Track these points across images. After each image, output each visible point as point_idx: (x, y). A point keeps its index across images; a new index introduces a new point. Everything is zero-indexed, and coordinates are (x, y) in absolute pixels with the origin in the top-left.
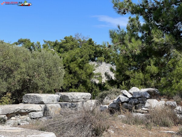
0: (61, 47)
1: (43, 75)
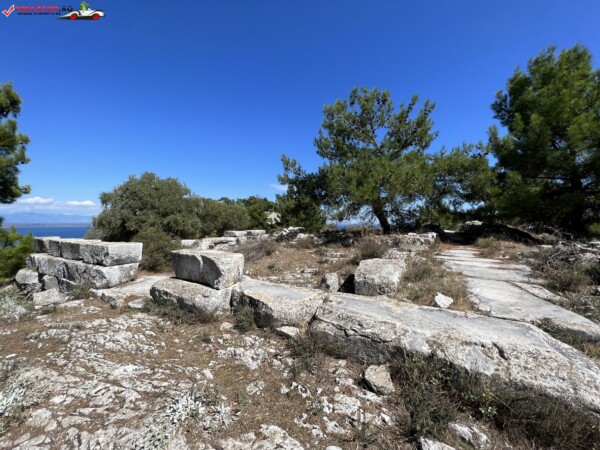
0: (247, 203)
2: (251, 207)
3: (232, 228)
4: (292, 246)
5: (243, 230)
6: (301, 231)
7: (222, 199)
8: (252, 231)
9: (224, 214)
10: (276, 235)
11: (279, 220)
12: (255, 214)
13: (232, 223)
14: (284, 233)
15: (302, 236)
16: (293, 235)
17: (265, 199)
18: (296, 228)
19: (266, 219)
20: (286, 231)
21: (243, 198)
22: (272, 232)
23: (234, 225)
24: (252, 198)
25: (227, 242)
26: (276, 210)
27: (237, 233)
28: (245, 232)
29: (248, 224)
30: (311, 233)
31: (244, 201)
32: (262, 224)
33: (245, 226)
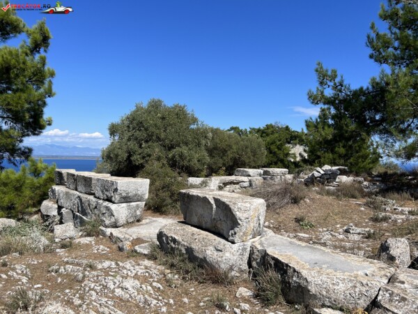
0: (263, 133)
1: (250, 154)
2: (268, 139)
3: (244, 165)
4: (329, 193)
5: (258, 167)
6: (343, 172)
7: (232, 129)
8: (270, 170)
9: (234, 147)
10: (304, 176)
11: (306, 155)
12: (273, 147)
13: (245, 158)
14: (316, 174)
15: (344, 179)
16: (330, 177)
17: (287, 128)
18: (335, 168)
19: (287, 155)
20: (319, 172)
21: (257, 127)
22: (299, 173)
23: (247, 161)
24: (268, 127)
25: (238, 183)
26: (301, 142)
27: (251, 171)
28: (261, 171)
29: (264, 160)
30: (357, 175)
31: (259, 130)
32: (282, 161)
33: (259, 163)
